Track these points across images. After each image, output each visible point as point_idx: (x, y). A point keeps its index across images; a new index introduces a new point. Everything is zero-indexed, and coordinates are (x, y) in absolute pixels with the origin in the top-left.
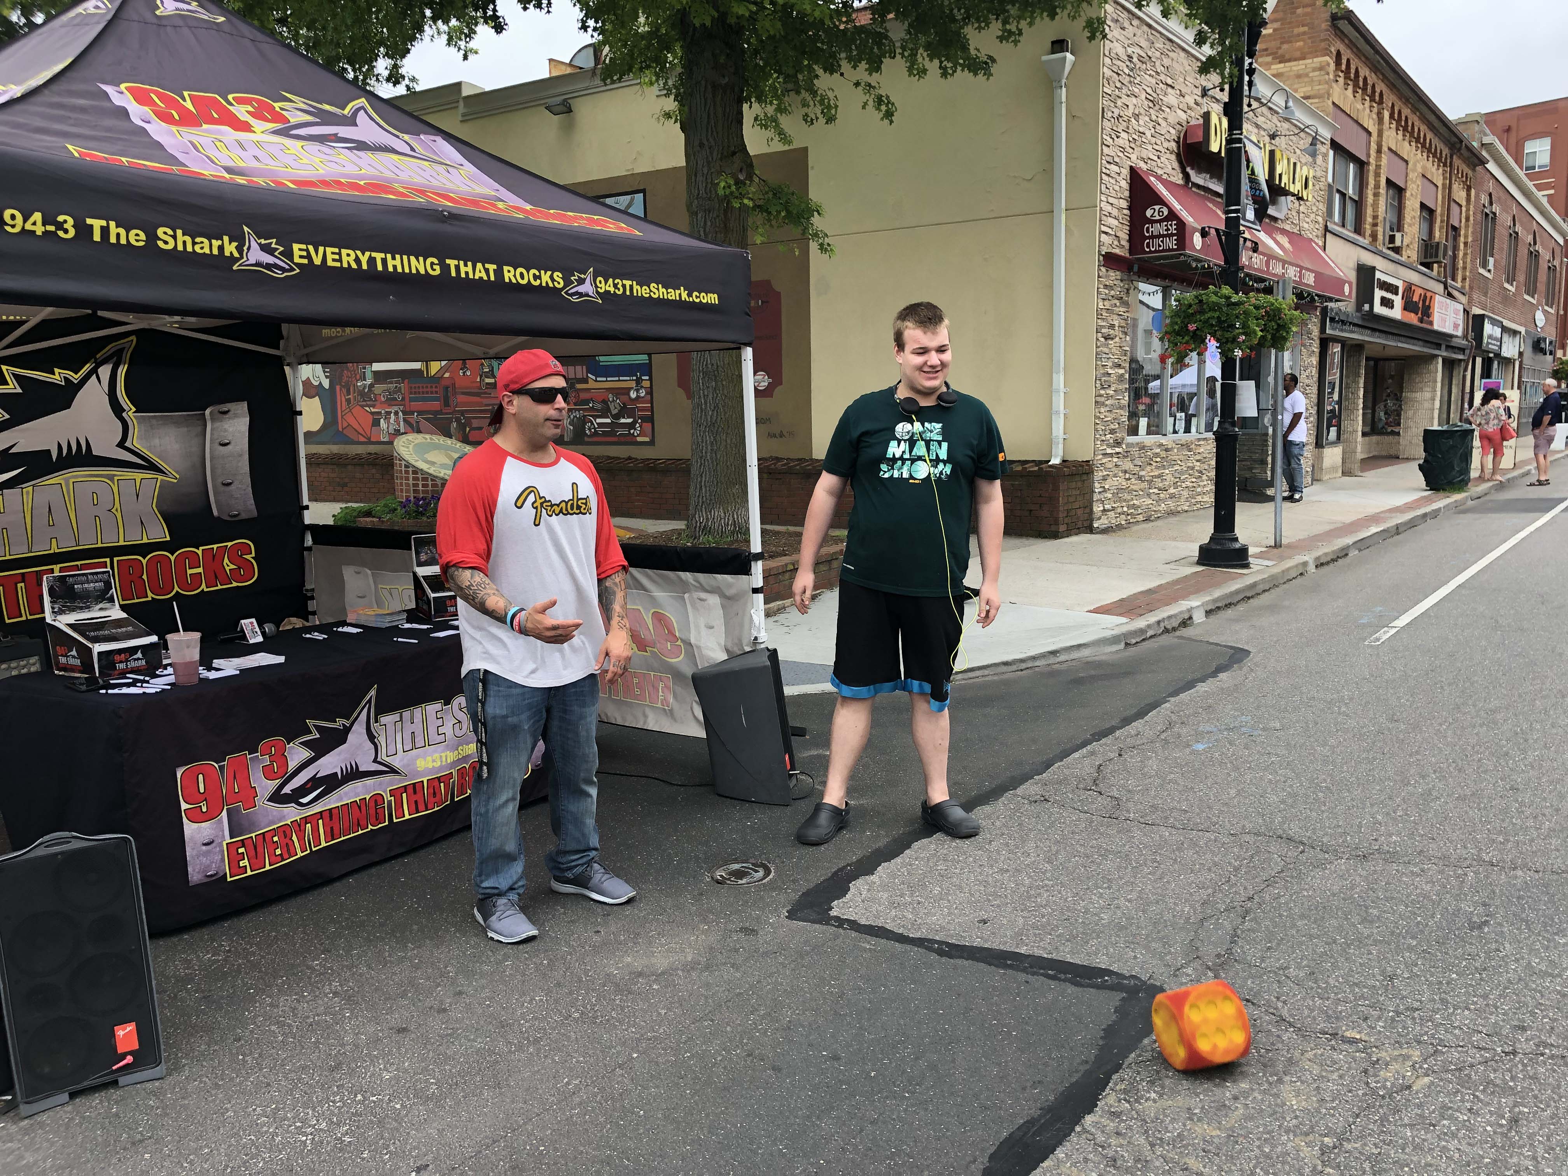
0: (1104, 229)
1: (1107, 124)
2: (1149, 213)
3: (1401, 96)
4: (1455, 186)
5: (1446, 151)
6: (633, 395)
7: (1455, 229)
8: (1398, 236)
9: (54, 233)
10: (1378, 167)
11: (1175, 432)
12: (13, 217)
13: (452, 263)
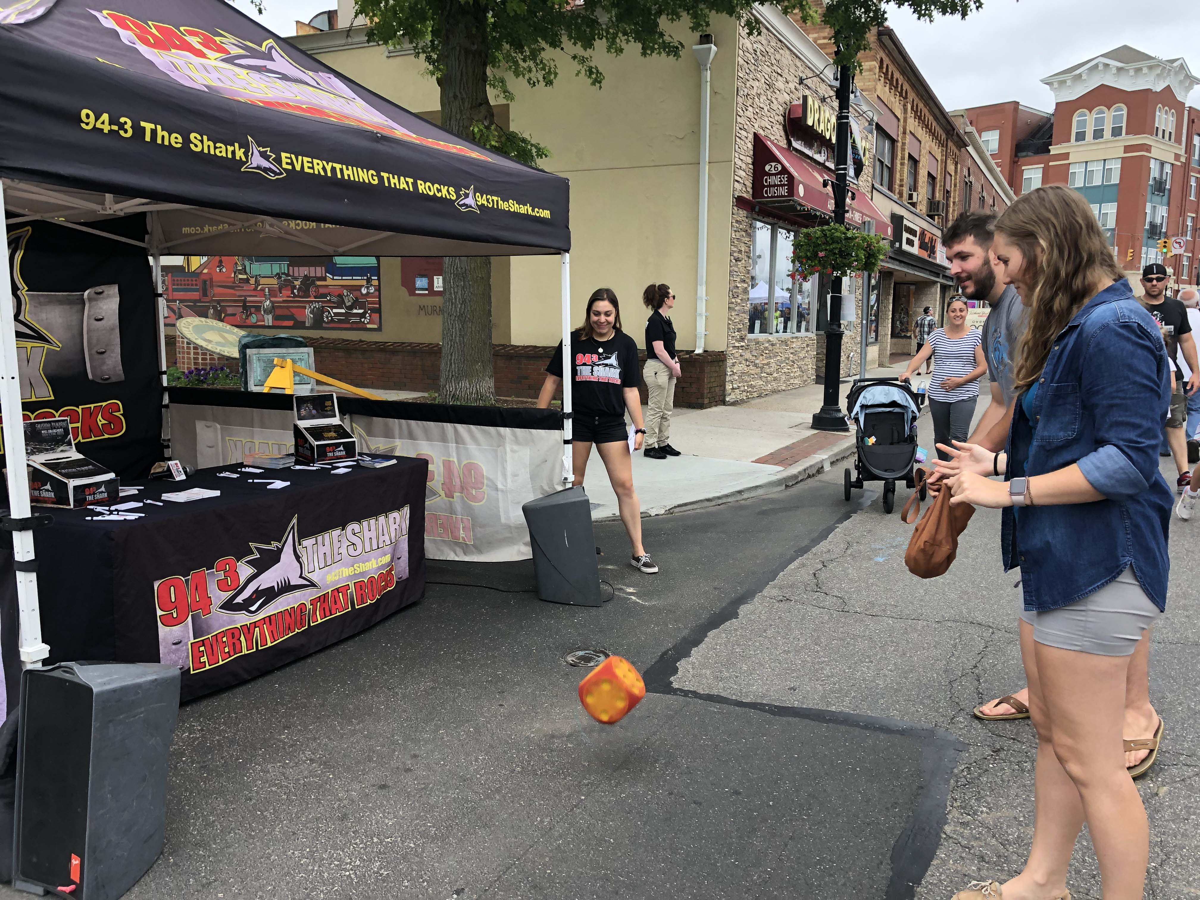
0: (737, 178)
1: (740, 100)
2: (767, 168)
3: (918, 94)
4: (949, 161)
5: (944, 136)
6: (364, 291)
7: (948, 192)
8: (915, 194)
9: (117, 132)
10: (904, 144)
11: (777, 332)
12: (88, 116)
13: (385, 175)
